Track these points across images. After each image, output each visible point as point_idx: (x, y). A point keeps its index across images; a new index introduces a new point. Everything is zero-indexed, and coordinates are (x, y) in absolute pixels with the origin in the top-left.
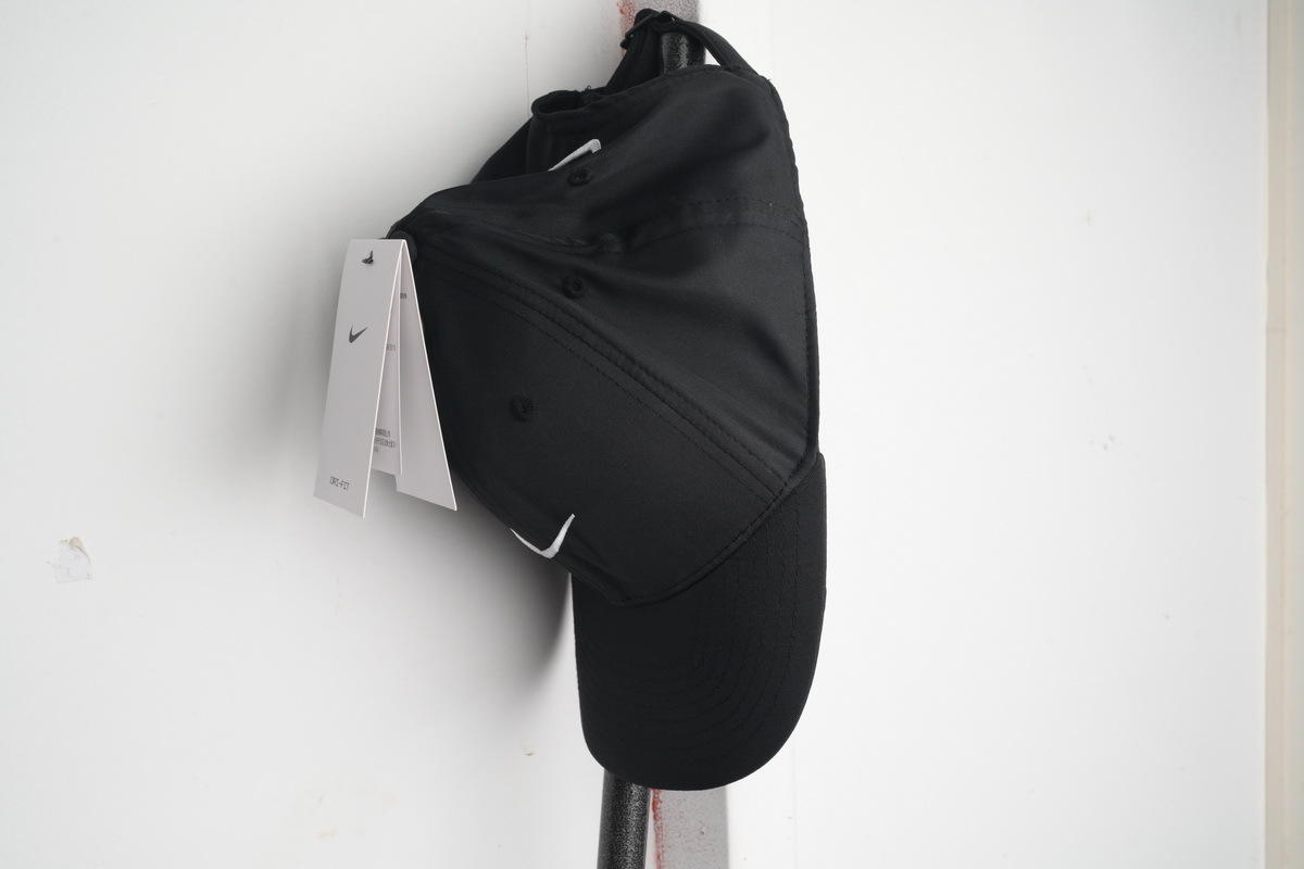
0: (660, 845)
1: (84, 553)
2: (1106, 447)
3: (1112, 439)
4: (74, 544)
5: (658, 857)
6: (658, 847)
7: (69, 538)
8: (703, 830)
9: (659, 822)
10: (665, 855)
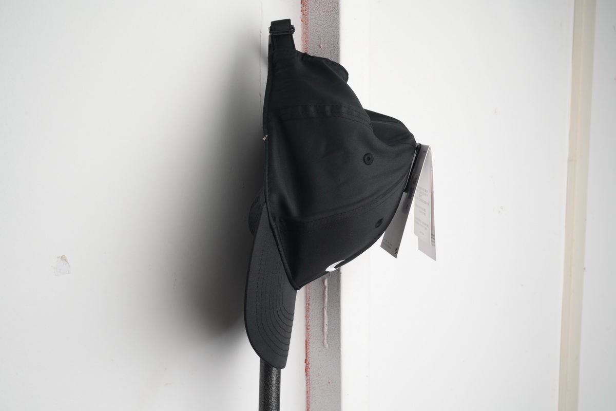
0: (308, 387)
1: (68, 263)
2: (499, 212)
3: (502, 209)
4: (63, 258)
5: (307, 392)
6: (307, 388)
7: (61, 256)
8: (330, 381)
9: (308, 377)
10: (311, 392)
